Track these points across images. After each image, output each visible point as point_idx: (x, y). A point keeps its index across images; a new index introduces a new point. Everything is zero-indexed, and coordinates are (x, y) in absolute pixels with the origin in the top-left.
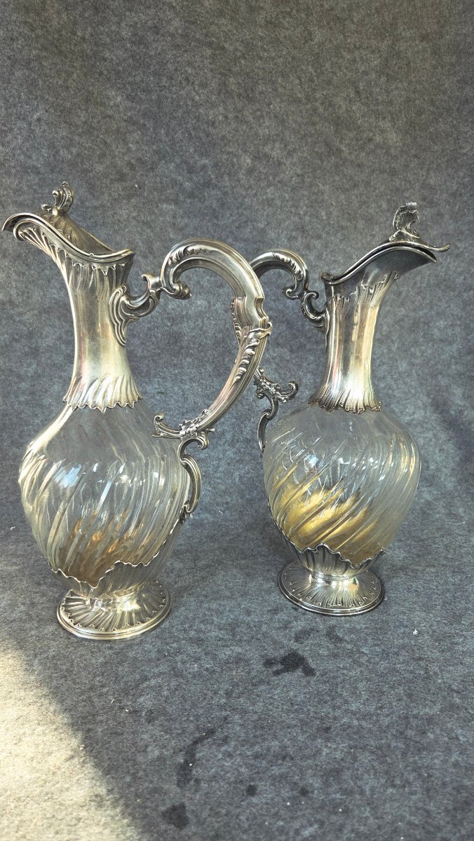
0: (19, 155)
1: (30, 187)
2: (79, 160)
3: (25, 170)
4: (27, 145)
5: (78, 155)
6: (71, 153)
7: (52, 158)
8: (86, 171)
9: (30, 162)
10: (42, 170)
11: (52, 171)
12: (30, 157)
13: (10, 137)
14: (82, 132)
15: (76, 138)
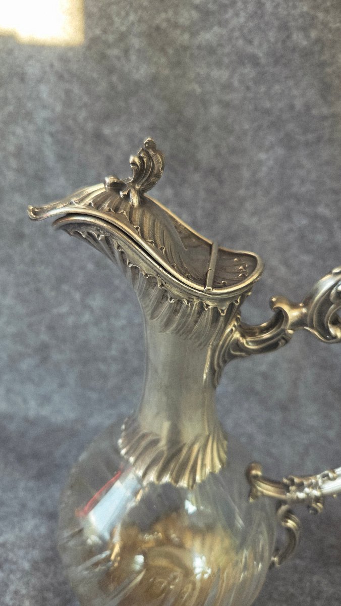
0: (237, 38)
1: (242, 82)
2: (317, 48)
3: (242, 59)
4: (251, 24)
5: (318, 41)
6: (307, 37)
7: (279, 45)
8: (322, 65)
9: (250, 49)
10: (263, 61)
11: (277, 62)
12: (250, 42)
13: (230, 13)
14: (332, 5)
15: (321, 15)
